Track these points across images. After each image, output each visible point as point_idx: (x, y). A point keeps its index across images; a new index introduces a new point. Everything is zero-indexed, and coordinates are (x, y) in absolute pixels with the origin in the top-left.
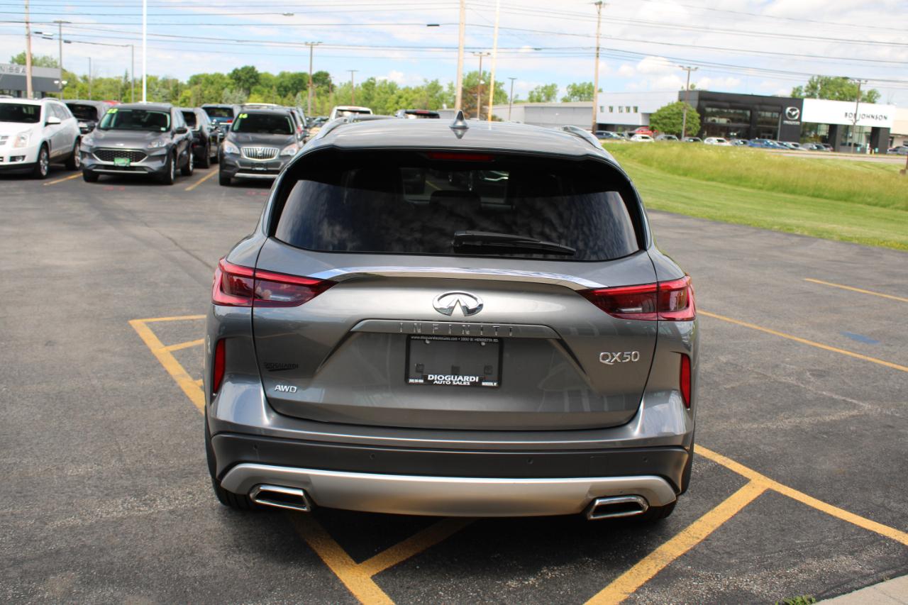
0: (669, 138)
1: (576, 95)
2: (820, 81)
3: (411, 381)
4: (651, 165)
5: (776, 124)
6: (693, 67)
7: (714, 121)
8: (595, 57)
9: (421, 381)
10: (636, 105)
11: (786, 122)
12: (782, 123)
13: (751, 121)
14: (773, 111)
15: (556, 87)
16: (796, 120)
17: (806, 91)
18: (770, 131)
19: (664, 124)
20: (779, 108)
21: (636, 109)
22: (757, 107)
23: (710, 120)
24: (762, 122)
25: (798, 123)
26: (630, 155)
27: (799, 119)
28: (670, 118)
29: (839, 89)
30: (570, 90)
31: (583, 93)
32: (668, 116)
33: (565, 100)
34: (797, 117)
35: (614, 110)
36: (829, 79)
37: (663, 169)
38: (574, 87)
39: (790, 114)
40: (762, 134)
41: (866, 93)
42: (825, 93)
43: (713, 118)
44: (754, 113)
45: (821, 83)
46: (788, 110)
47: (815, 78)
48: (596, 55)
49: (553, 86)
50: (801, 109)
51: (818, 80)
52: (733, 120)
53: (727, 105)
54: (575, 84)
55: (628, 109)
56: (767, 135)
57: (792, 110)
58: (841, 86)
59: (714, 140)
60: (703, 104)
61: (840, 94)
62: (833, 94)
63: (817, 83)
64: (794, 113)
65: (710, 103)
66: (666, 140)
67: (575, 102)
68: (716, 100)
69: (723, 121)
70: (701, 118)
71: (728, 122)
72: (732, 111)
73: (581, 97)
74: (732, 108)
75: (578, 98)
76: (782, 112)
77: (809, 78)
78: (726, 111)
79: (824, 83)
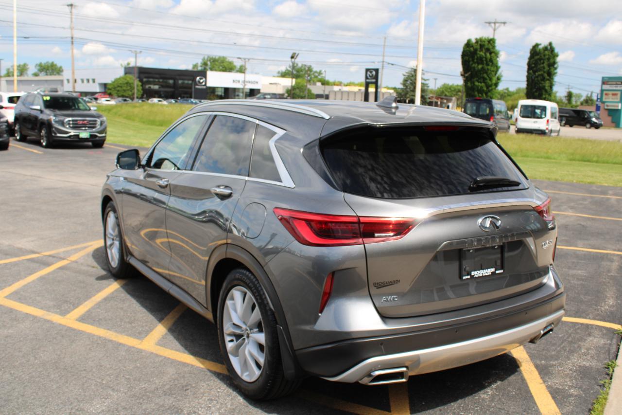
0: (125, 100)
1: (43, 71)
2: (209, 59)
3: (464, 278)
4: (134, 120)
5: (191, 88)
6: (138, 51)
7: (150, 87)
8: (70, 44)
9: (469, 277)
10: (93, 78)
11: (197, 87)
12: (195, 87)
13: (175, 86)
14: (189, 80)
15: (27, 65)
16: (204, 85)
17: (201, 66)
18: (186, 93)
19: (118, 91)
20: (192, 78)
21: (94, 81)
22: (177, 77)
23: (147, 86)
24: (181, 87)
25: (204, 87)
26: (116, 113)
27: (205, 85)
28: (121, 87)
29: (222, 64)
30: (38, 68)
31: (48, 70)
32: (120, 85)
33: (36, 75)
34: (204, 84)
35: (77, 81)
36: (215, 59)
37: (144, 122)
38: (40, 65)
39: (199, 82)
40: (183, 95)
41: (238, 67)
42: (214, 67)
43: (149, 86)
44: (176, 81)
45: (210, 61)
46: (198, 78)
47: (206, 57)
48: (71, 42)
49: (25, 65)
50: (205, 77)
51: (207, 59)
52: (162, 86)
53: (157, 76)
54: (41, 63)
55: (88, 81)
56: (185, 96)
57: (201, 79)
58: (223, 62)
59: (155, 100)
60: (142, 76)
61: (223, 68)
62: (219, 68)
63: (207, 60)
64: (201, 81)
65: (146, 75)
66: (123, 102)
67: (42, 77)
68: (150, 73)
69: (156, 87)
70: (142, 86)
71: (159, 88)
72: (161, 80)
73: (46, 72)
74: (161, 78)
75: (45, 74)
76: (194, 80)
77: (202, 57)
78: (157, 80)
79: (212, 61)
